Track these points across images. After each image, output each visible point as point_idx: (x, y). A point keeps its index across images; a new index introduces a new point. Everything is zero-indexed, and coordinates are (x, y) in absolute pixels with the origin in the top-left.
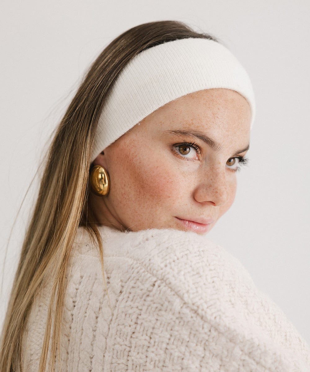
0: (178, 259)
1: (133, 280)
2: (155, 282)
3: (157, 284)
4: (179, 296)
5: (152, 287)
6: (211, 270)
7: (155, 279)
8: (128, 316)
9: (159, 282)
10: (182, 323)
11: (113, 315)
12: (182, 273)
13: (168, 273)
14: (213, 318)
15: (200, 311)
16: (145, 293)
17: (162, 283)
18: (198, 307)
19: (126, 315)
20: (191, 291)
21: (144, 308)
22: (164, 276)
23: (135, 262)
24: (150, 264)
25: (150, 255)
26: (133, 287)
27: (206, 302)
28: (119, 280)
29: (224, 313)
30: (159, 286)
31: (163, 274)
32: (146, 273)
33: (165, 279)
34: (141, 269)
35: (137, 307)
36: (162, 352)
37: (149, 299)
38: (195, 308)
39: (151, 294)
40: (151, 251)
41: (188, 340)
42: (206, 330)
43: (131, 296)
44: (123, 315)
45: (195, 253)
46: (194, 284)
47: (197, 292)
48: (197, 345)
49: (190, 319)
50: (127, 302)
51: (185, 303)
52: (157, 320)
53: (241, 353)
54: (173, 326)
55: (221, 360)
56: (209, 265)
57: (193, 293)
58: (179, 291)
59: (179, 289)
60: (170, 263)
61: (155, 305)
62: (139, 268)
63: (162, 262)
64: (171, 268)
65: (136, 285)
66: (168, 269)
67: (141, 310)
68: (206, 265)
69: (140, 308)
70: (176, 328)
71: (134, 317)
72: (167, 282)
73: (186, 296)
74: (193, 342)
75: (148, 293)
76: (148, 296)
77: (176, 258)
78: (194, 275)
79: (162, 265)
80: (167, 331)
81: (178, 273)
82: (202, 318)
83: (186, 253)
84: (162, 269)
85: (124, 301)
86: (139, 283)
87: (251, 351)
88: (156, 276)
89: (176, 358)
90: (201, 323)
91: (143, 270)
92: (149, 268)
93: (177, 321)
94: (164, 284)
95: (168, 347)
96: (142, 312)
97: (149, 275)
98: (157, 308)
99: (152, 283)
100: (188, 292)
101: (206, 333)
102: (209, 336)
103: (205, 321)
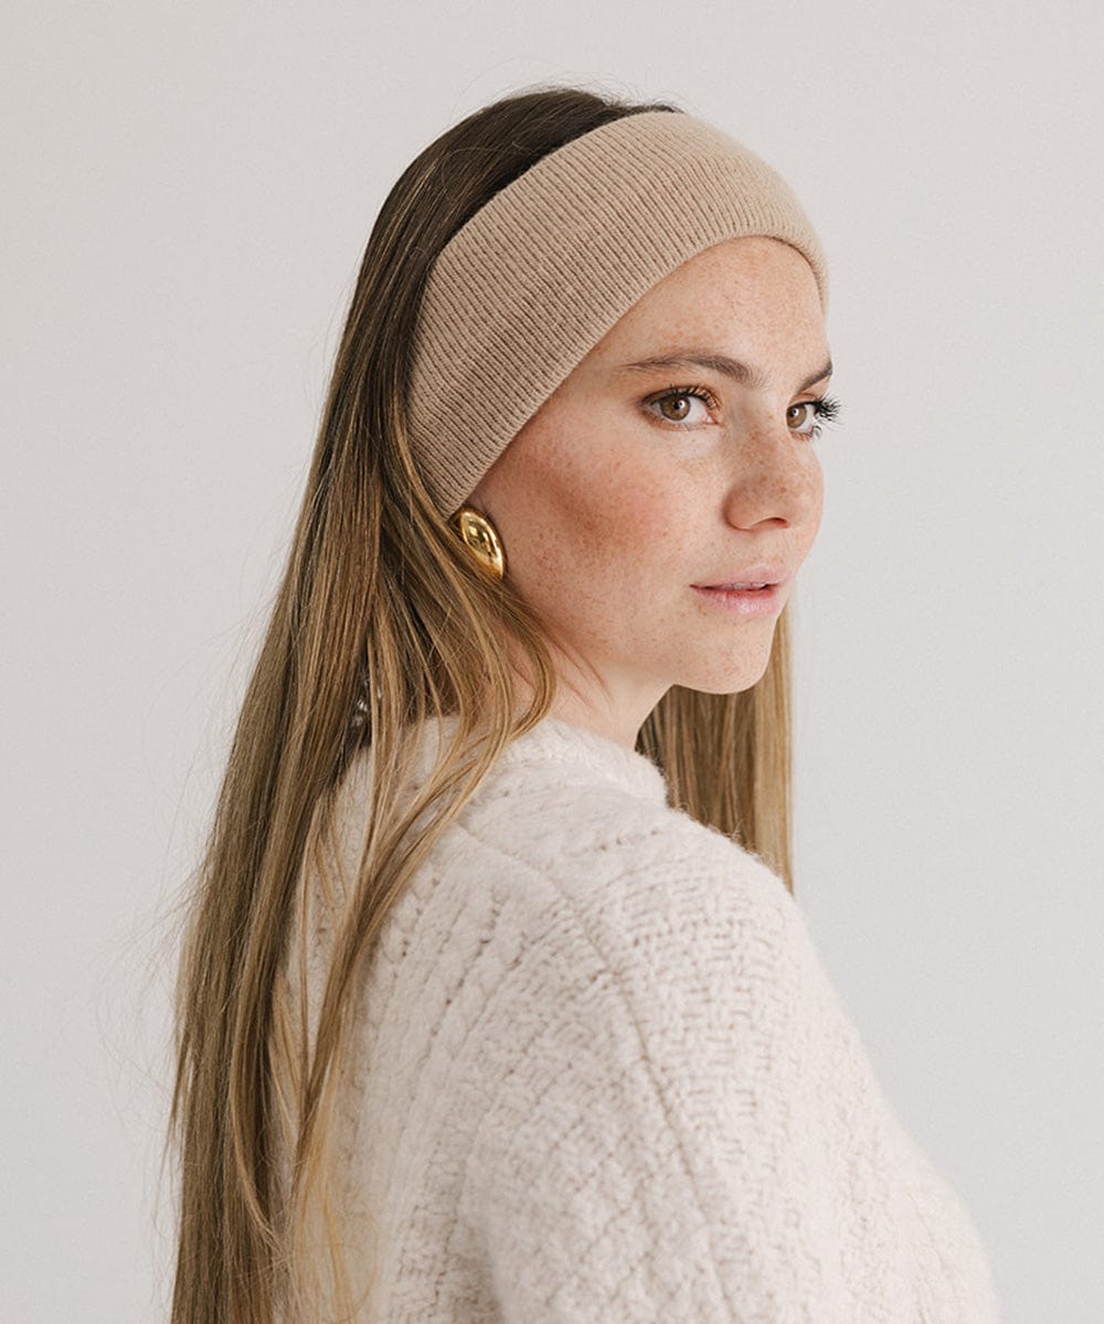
0: (670, 932)
1: (550, 944)
2: (601, 972)
3: (601, 979)
4: (640, 1033)
5: (587, 982)
6: (738, 989)
7: (600, 965)
8: (514, 1025)
9: (608, 977)
10: (617, 1103)
11: (483, 1009)
12: (669, 976)
13: (636, 965)
14: (691, 1126)
15: (670, 1094)
16: (568, 989)
17: (615, 983)
18: (671, 1082)
19: (511, 1021)
20: (670, 1034)
21: (554, 1025)
22: (625, 968)
23: (564, 902)
24: (599, 922)
25: (604, 897)
26: (546, 963)
27: (692, 1078)
28: (517, 932)
29: (719, 1126)
30: (605, 987)
31: (625, 964)
32: (586, 941)
33: (623, 977)
34: (575, 926)
35: (541, 1015)
36: (543, 1146)
37: (571, 1006)
38: (664, 1080)
39: (580, 997)
40: (608, 885)
41: (612, 1149)
42: (663, 1150)
43: (536, 982)
44: (505, 1020)
45: (719, 925)
46: (684, 1016)
47: (683, 1042)
48: (624, 1175)
49: (638, 1099)
50: (523, 990)
51: (645, 1058)
52: (570, 1066)
53: (706, 1249)
54: (595, 1100)
55: (656, 1242)
56: (741, 974)
57: (674, 1042)
58: (646, 1021)
59: (648, 1016)
60: (647, 938)
61: (580, 1029)
62: (572, 922)
63: (630, 930)
64: (646, 953)
65: (553, 961)
66: (638, 953)
67: (546, 1024)
68: (733, 971)
69: (546, 1018)
70: (600, 1108)
71: (526, 1033)
72: (627, 987)
73: (656, 1039)
74: (619, 1162)
75: (573, 992)
76: (572, 998)
77: (665, 928)
78: (693, 991)
79: (629, 938)
80: (577, 1102)
81: (659, 973)
82: (668, 1111)
83: (695, 917)
84: (625, 948)
85: (520, 986)
86: (561, 959)
87: (729, 1256)
88: (605, 958)
89: (563, 1179)
90: (662, 1124)
91: (579, 931)
92: (595, 932)
93: (610, 1092)
94: (617, 988)
95: (562, 1144)
96: (547, 1032)
97: (590, 949)
98: (581, 1036)
99: (591, 972)
100: (663, 1032)
101: (657, 1155)
102: (661, 1166)
103: (670, 1126)
